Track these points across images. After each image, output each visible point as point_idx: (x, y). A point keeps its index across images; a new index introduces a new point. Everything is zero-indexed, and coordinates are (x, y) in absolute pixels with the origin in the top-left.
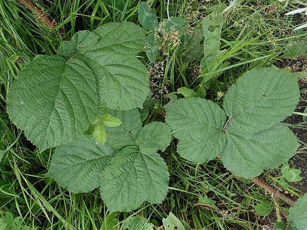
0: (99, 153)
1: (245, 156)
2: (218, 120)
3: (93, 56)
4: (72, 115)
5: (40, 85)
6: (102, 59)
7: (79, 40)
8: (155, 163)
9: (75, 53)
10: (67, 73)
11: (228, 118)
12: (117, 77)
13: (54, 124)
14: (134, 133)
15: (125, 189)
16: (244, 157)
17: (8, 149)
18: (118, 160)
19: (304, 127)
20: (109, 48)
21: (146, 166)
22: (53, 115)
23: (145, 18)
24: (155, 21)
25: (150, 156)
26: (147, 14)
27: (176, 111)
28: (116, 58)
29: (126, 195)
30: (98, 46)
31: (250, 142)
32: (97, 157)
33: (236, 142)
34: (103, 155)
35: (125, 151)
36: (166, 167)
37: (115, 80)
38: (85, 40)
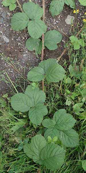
0: (64, 135)
2: (33, 110)
3: (38, 155)
4: (53, 150)
5: (52, 162)
6: (37, 152)
7: (37, 161)
8: (56, 118)
9: (40, 159)
10: (45, 158)
11: (31, 108)
12: (38, 145)
13: (58, 153)
14: (51, 129)
15: (68, 121)
17: (80, 161)
18: (61, 128)
20: (33, 152)
21: (58, 120)
22: (56, 154)
23: (21, 147)
24: (20, 144)
25: (55, 120)
26: (20, 148)
28: (34, 148)
29: (69, 120)
30: (35, 155)
32: (65, 134)
34: (64, 133)
35: (58, 128)
36: (54, 114)
37: (39, 145)
38: (35, 159)
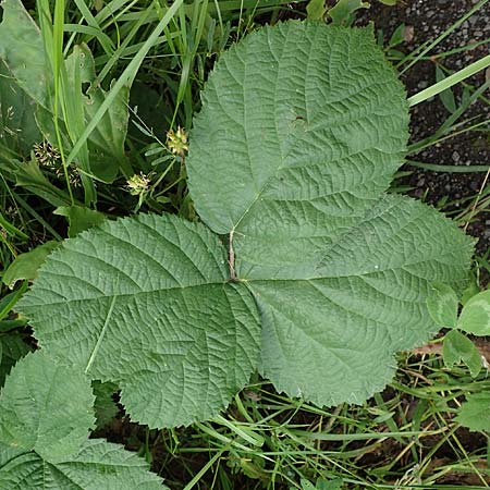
1: (324, 336)
2: (199, 261)
8: (104, 469)
11: (225, 239)
16: (322, 342)
19: (465, 126)
25: (80, 459)
27: (58, 300)
31: (321, 288)
33: (281, 304)
